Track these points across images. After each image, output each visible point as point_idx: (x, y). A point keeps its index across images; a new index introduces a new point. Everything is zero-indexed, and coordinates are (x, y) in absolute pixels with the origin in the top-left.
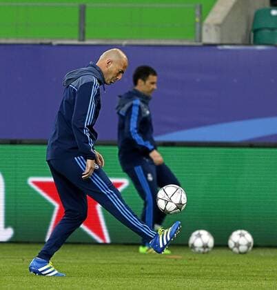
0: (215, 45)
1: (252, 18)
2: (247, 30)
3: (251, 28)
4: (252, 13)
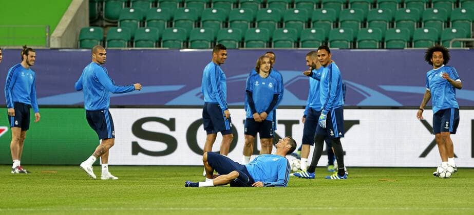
0: (57, 49)
1: (79, 33)
2: (76, 39)
4: (79, 30)
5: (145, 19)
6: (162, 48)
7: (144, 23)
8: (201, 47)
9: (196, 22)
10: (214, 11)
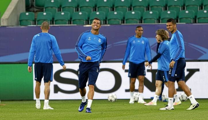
0: (5, 26)
1: (19, 15)
2: (17, 20)
3: (19, 19)
4: (19, 14)
5: (61, 6)
6: (72, 25)
7: (60, 9)
9: (93, 7)
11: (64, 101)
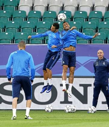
5: (5, 27)
6: (15, 44)
7: (5, 30)
8: (36, 43)
9: (33, 29)
10: (44, 23)
11: (6, 111)
